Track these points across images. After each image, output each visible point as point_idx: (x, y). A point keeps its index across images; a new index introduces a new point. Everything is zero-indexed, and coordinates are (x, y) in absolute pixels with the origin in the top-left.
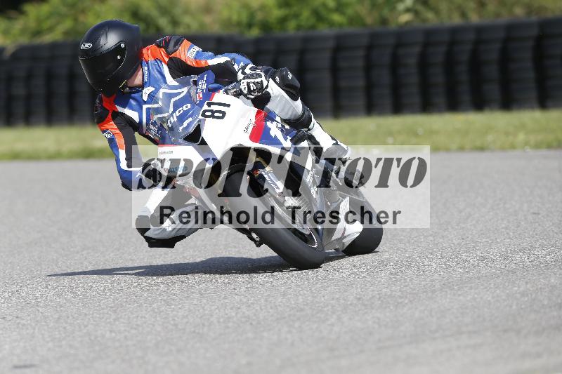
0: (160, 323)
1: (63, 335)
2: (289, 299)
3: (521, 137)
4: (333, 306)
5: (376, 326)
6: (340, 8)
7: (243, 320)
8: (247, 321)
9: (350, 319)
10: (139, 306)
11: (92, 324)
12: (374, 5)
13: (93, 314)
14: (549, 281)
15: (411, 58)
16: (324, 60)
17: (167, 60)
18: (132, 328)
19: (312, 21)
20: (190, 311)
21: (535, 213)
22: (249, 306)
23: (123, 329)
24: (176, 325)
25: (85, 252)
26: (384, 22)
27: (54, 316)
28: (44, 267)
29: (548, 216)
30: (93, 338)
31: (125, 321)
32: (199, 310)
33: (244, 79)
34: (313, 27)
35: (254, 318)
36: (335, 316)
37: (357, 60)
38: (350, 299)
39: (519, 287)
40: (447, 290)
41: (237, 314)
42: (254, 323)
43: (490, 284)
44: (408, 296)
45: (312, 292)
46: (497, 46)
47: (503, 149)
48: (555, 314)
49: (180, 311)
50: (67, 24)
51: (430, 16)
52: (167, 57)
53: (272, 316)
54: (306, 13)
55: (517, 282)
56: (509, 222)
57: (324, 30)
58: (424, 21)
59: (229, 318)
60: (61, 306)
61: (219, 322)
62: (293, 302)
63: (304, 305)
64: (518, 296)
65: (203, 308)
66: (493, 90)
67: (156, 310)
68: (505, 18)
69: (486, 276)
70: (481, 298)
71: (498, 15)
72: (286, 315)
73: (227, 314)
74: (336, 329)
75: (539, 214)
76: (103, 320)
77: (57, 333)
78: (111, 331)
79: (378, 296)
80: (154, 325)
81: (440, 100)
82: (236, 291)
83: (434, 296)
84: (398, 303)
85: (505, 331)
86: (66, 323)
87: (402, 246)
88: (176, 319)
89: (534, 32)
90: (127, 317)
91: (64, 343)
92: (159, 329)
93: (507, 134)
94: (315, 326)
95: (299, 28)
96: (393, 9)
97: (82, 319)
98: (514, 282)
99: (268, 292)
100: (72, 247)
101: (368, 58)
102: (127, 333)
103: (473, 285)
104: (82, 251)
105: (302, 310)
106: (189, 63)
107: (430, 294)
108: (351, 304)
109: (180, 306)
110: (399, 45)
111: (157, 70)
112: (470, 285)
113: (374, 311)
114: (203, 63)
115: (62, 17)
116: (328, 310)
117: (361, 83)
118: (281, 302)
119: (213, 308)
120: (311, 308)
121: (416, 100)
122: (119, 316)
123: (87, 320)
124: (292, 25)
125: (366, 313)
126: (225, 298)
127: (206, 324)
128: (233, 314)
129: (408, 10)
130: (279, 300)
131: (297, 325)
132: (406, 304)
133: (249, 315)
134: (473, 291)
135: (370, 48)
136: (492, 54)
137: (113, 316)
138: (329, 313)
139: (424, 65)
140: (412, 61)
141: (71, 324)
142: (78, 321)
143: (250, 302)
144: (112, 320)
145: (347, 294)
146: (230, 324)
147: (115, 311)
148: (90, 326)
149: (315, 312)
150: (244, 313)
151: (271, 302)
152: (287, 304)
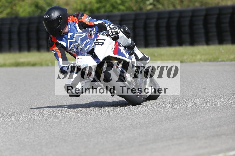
1: (7, 140)
3: (198, 57)
4: (120, 128)
5: (138, 136)
6: (123, 3)
7: (83, 133)
9: (127, 133)
10: (39, 128)
12: (137, 2)
13: (20, 131)
14: (210, 117)
17: (78, 22)
18: (36, 137)
19: (111, 9)
20: (60, 130)
21: (204, 89)
22: (85, 128)
23: (32, 137)
24: (54, 136)
25: (16, 106)
26: (141, 9)
29: (210, 90)
30: (20, 141)
32: (64, 130)
33: (110, 29)
34: (111, 11)
35: (87, 133)
36: (121, 132)
39: (198, 119)
40: (167, 121)
41: (80, 131)
42: (87, 135)
43: (186, 118)
44: (151, 123)
45: (111, 122)
46: (188, 19)
47: (190, 62)
48: (213, 130)
49: (56, 130)
50: (8, 10)
51: (160, 6)
52: (78, 21)
53: (95, 132)
54: (108, 6)
55: (197, 117)
56: (193, 92)
57: (116, 12)
58: (158, 8)
59: (77, 133)
61: (72, 134)
63: (108, 127)
64: (197, 123)
65: (66, 129)
66: (186, 37)
67: (46, 130)
68: (191, 7)
69: (184, 115)
70: (182, 124)
71: (189, 6)
72: (101, 131)
73: (76, 131)
74: (121, 137)
75: (206, 89)
76: (24, 134)
77: (5, 139)
78: (27, 139)
79: (139, 123)
80: (45, 136)
81: (165, 41)
82: (80, 121)
84: (147, 126)
85: (192, 138)
86: (8, 135)
88: (54, 133)
89: (204, 13)
90: (34, 132)
91: (7, 143)
92: (47, 137)
93: (192, 55)
94: (113, 136)
95: (105, 11)
96: (145, 3)
97: (15, 133)
98: (195, 117)
99: (93, 122)
100: (11, 103)
102: (34, 139)
103: (179, 118)
104: (15, 105)
106: (87, 23)
107: (160, 123)
108: (128, 127)
109: (56, 128)
110: (147, 19)
111: (74, 26)
112: (177, 119)
113: (137, 130)
114: (92, 23)
115: (6, 7)
118: (99, 126)
119: (70, 128)
121: (155, 41)
124: (102, 11)
125: (134, 130)
126: (75, 124)
127: (67, 135)
128: (79, 131)
129: (151, 4)
130: (98, 125)
131: (105, 135)
132: (151, 126)
134: (178, 121)
135: (135, 20)
136: (186, 22)
137: (28, 132)
138: (119, 130)
139: (157, 27)
140: (153, 25)
141: (10, 136)
142: (13, 134)
143: (86, 126)
144: (27, 134)
145: (126, 122)
146: (77, 135)
147: (29, 130)
148: (19, 136)
149: (113, 130)
150: (83, 131)
151: (94, 126)
152: (101, 127)
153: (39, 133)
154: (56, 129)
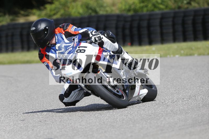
0: (98, 122)
1: (63, 127)
2: (146, 112)
5: (178, 121)
6: (162, 3)
7: (129, 120)
8: (130, 120)
9: (169, 119)
10: (90, 116)
11: (73, 123)
12: (175, 1)
13: (73, 119)
15: (189, 21)
16: (157, 22)
17: (64, 33)
18: (88, 124)
19: (153, 8)
20: (109, 117)
22: (131, 115)
23: (84, 124)
24: (104, 122)
26: (180, 8)
27: (59, 120)
28: (55, 102)
30: (73, 128)
31: (85, 121)
32: (112, 117)
33: (93, 36)
34: (153, 10)
35: (133, 119)
36: (163, 118)
37: (169, 22)
38: (169, 111)
40: (204, 107)
41: (126, 118)
42: (133, 121)
44: (190, 109)
45: (154, 109)
50: (62, 12)
53: (139, 118)
54: (150, 5)
57: (157, 11)
59: (124, 119)
60: (62, 116)
61: (120, 121)
62: (147, 113)
63: (152, 114)
67: (97, 117)
72: (145, 118)
73: (123, 118)
74: (163, 122)
76: (77, 121)
77: (60, 126)
78: (80, 125)
79: (179, 110)
80: (96, 123)
81: (201, 36)
83: (200, 109)
84: (186, 112)
86: (64, 122)
87: (187, 91)
88: (104, 120)
90: (86, 120)
91: (63, 130)
92: (98, 124)
94: (156, 121)
95: (147, 10)
96: (182, 3)
97: (70, 121)
101: (173, 21)
102: (86, 126)
105: (151, 116)
106: (72, 33)
108: (169, 113)
110: (185, 16)
111: (61, 37)
113: (177, 115)
114: (77, 32)
116: (160, 115)
117: (171, 30)
118: (143, 113)
119: (118, 115)
120: (154, 115)
121: (192, 36)
122: (83, 120)
123: (71, 121)
124: (145, 10)
125: (175, 116)
126: (122, 112)
127: (115, 122)
128: (125, 118)
130: (142, 112)
131: (149, 121)
132: (189, 112)
133: (131, 118)
135: (174, 17)
137: (81, 120)
138: (161, 116)
139: (194, 23)
140: (190, 22)
141: (65, 123)
142: (68, 122)
143: (131, 113)
144: (80, 121)
145: (167, 109)
146: (124, 122)
147: (81, 118)
148: (72, 124)
149: (155, 116)
150: (129, 117)
151: (139, 113)
152: (145, 114)
153: (90, 120)
154: (105, 116)
